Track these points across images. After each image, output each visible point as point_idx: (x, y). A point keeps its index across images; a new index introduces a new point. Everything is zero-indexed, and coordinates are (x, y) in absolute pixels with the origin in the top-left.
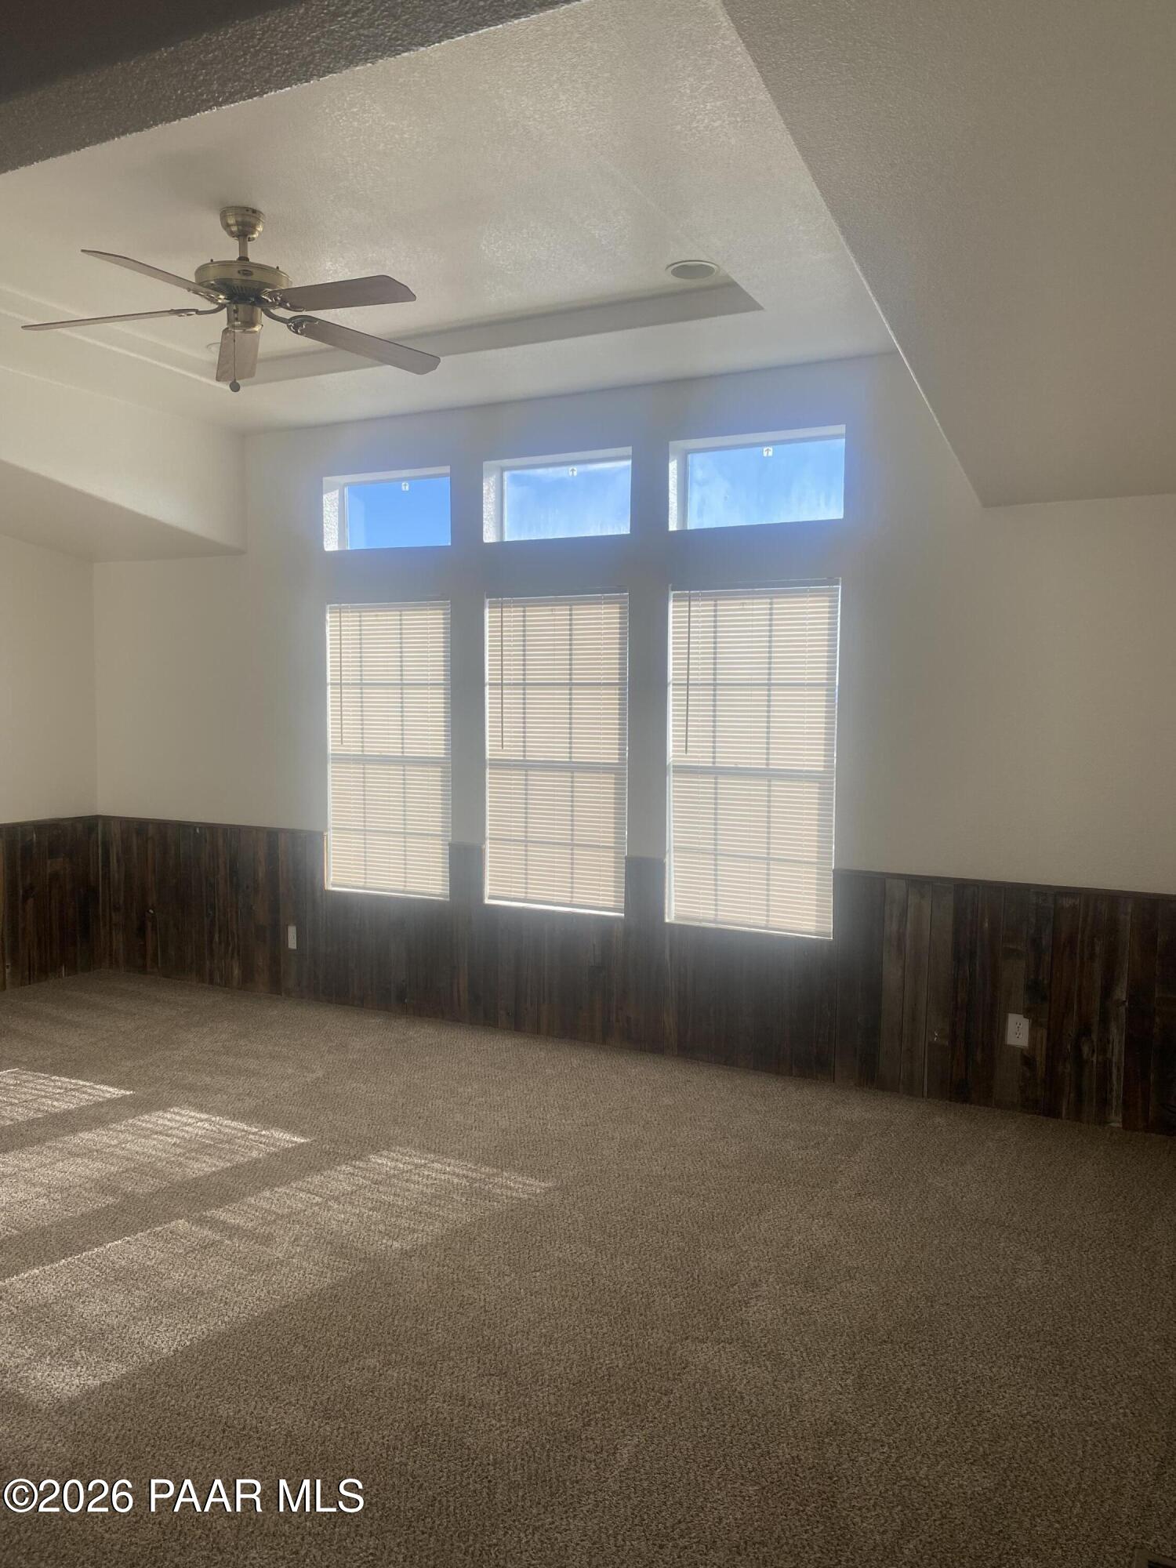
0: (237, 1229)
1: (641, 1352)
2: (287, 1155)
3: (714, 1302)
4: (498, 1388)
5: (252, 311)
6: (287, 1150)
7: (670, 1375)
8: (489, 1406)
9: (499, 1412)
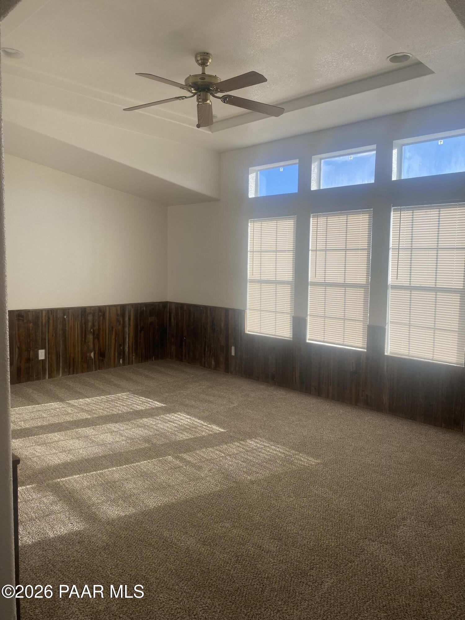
0: (189, 463)
1: (343, 541)
2: (215, 436)
3: (383, 524)
4: (276, 545)
5: (206, 94)
6: (216, 433)
7: (355, 554)
8: (271, 553)
9: (274, 556)
